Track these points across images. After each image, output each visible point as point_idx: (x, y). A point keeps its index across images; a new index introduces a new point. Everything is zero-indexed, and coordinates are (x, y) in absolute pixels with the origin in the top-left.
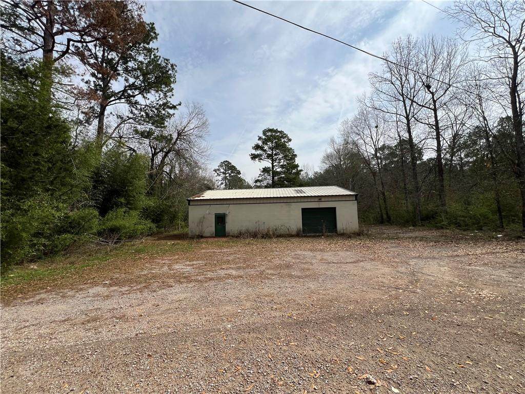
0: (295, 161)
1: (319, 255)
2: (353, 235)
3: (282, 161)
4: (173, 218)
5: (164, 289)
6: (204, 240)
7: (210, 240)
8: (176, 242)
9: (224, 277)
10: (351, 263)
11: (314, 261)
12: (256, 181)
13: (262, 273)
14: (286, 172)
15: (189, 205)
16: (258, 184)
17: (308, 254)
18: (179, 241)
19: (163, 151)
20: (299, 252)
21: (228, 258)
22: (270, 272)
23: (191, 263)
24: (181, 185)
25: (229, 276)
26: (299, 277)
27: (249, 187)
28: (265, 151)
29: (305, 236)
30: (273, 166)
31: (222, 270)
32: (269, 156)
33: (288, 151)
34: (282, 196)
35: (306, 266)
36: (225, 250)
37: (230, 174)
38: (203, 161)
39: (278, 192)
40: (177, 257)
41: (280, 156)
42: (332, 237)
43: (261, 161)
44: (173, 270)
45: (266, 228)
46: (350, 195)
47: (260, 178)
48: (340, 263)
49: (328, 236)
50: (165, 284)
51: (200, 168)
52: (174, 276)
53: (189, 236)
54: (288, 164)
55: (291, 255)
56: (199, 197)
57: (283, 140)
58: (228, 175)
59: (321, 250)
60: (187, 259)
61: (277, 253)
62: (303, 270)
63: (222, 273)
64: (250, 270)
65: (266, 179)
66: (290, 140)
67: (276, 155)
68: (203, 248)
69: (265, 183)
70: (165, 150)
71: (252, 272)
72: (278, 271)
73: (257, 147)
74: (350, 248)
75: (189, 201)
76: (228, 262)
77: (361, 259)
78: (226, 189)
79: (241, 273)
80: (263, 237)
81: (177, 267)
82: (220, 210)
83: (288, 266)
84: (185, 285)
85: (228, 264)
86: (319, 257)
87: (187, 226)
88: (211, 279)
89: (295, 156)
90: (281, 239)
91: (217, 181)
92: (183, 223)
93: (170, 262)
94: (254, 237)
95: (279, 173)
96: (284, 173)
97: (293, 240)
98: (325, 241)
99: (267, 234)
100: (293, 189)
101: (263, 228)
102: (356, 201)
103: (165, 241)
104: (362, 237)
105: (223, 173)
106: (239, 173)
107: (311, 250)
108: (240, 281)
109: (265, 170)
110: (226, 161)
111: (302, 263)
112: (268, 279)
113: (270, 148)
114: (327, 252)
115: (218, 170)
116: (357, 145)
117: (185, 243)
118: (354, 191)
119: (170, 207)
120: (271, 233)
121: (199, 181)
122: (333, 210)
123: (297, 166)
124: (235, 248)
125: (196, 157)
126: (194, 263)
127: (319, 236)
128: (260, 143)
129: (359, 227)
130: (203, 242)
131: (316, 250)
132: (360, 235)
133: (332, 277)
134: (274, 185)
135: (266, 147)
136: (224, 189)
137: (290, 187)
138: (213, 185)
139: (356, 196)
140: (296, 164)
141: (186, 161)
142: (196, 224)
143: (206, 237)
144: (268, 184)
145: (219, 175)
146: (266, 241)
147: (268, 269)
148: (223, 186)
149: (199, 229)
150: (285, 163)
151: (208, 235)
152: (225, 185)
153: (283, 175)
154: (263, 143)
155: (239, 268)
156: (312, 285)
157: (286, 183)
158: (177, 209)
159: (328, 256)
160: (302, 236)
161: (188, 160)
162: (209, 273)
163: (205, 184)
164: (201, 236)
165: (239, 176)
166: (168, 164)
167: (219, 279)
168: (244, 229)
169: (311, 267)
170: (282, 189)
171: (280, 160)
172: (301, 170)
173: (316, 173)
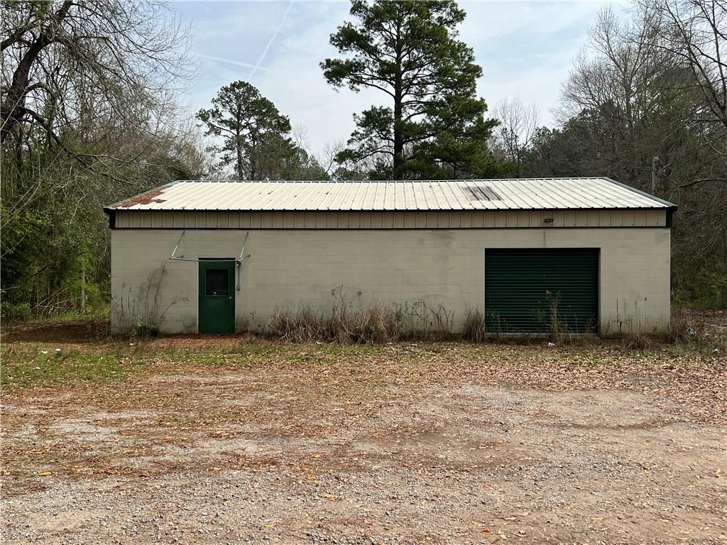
0: (473, 90)
1: (531, 400)
2: (649, 341)
3: (431, 88)
4: (61, 270)
5: (15, 494)
6: (163, 343)
7: (181, 344)
8: (68, 347)
9: (217, 463)
10: (631, 427)
11: (513, 419)
12: (342, 156)
13: (341, 450)
14: (444, 129)
15: (112, 226)
16: (349, 166)
17: (499, 395)
18: (78, 347)
19: (21, 41)
20: (468, 389)
21: (236, 402)
22: (366, 448)
23: (113, 416)
24: (84, 162)
25: (236, 460)
26: (459, 468)
27: (318, 175)
28: (373, 51)
29: (492, 341)
30: (399, 106)
31: (214, 441)
32: (388, 72)
33: (453, 55)
34: (423, 207)
35: (485, 435)
36: (229, 378)
37: (253, 131)
38: (160, 80)
39: (410, 194)
40: (68, 396)
41: (425, 72)
42: (580, 344)
43: (361, 87)
44: (52, 437)
45: (365, 310)
46: (652, 208)
47: (355, 147)
48: (597, 426)
49: (567, 342)
50: (22, 480)
51: (150, 105)
52: (52, 457)
53: (114, 330)
54: (449, 99)
55: (441, 399)
56: (146, 202)
57: (435, 15)
58: (246, 132)
59: (540, 386)
60: (101, 403)
61: (395, 390)
62: (477, 444)
63: (213, 448)
64: (303, 441)
65: (373, 150)
66: (460, 16)
67: (409, 66)
68: (158, 371)
69: (370, 164)
70: (28, 36)
71: (310, 446)
72: (395, 448)
73: (347, 38)
74: (634, 383)
75: (113, 214)
76: (236, 414)
77: (667, 418)
78: (240, 179)
79: (275, 448)
80: (354, 339)
81: (65, 426)
82: (218, 246)
83: (428, 432)
84: (87, 484)
85: (233, 422)
86: (532, 407)
87: (107, 298)
88: (174, 468)
89: (476, 71)
90: (414, 347)
91: (209, 150)
92: (95, 289)
93: (43, 412)
94: (325, 339)
95: (420, 131)
96: (436, 130)
97: (455, 350)
98: (557, 356)
99: (368, 330)
100: (463, 184)
101: (357, 310)
102: (668, 231)
103: (33, 345)
104: (678, 349)
105: (232, 125)
106: (285, 125)
107: (508, 386)
108: (266, 475)
109: (373, 119)
110: (242, 84)
111: (474, 424)
112: (360, 469)
113: (390, 42)
114: (561, 390)
115: (215, 113)
116: (687, 41)
117: (99, 352)
118: (665, 198)
119: (50, 233)
120: (382, 325)
121: (148, 148)
122: (591, 256)
123: (481, 107)
124: (263, 373)
125: (137, 65)
126: (124, 415)
127: (537, 341)
128: (358, 23)
129: (673, 315)
130: (159, 349)
131: (522, 386)
132: (672, 342)
133: (567, 470)
134: (400, 171)
135: (377, 40)
136: (233, 179)
137: (454, 177)
138: (198, 162)
139: (669, 212)
140: (478, 99)
141: (102, 78)
142: (136, 291)
143: (168, 336)
144: (380, 166)
145: (218, 132)
146: (365, 352)
147: (362, 439)
148: (230, 169)
149: (146, 306)
150: (440, 97)
151: (177, 328)
152: (239, 167)
153: (432, 139)
154: (369, 23)
155: (269, 435)
156: (499, 494)
157: (440, 164)
158: (72, 242)
159: (561, 404)
160: (484, 341)
161: (109, 75)
162: (169, 447)
163: (168, 160)
164: (151, 333)
165: (285, 136)
166: (39, 85)
167: (202, 467)
168: (294, 312)
169: (501, 437)
170: (426, 184)
171: (423, 84)
172: (493, 123)
173: (543, 133)
